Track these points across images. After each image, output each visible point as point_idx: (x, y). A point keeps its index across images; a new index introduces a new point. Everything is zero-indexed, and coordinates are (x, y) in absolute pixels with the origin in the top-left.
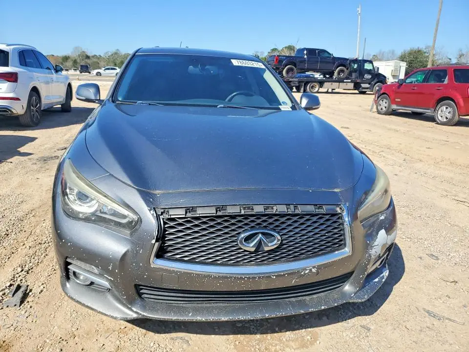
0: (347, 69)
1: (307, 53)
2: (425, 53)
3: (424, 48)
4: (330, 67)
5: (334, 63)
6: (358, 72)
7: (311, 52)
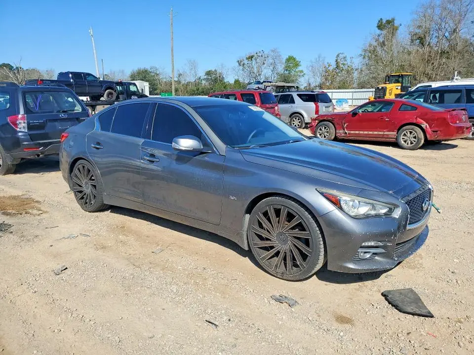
0: (115, 91)
1: (72, 77)
2: (151, 72)
3: (149, 68)
4: (97, 90)
5: (102, 86)
6: (125, 94)
7: (77, 75)
